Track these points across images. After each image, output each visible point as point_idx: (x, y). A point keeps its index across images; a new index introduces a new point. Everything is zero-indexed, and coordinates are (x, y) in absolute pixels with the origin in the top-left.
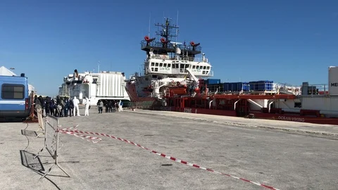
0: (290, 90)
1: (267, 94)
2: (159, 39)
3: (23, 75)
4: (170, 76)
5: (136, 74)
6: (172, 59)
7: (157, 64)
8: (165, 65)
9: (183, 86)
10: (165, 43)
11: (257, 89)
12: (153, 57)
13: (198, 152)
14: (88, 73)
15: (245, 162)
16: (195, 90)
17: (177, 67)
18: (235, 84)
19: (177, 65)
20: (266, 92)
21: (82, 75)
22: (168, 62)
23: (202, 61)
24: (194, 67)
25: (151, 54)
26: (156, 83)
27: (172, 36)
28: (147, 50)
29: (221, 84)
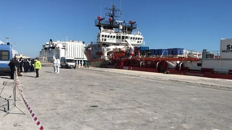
0: (195, 54)
1: (179, 57)
2: (107, 19)
3: (8, 44)
4: (114, 44)
5: (92, 43)
6: (116, 32)
7: (106, 36)
8: (111, 37)
9: (123, 52)
10: (112, 21)
11: (172, 54)
12: (103, 31)
13: (119, 98)
14: (59, 42)
15: (148, 104)
16: (131, 54)
17: (120, 38)
18: (158, 50)
19: (120, 37)
20: (178, 56)
21: (55, 43)
22: (113, 34)
23: (137, 34)
24: (131, 38)
25: (102, 29)
26: (105, 49)
27: (116, 17)
28: (99, 26)
29: (148, 50)
